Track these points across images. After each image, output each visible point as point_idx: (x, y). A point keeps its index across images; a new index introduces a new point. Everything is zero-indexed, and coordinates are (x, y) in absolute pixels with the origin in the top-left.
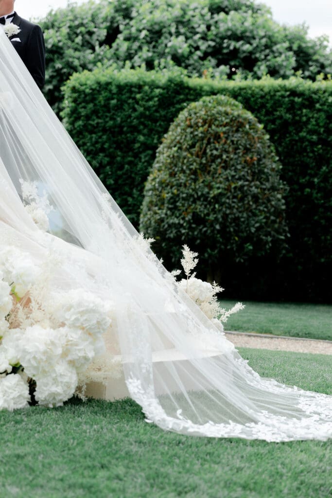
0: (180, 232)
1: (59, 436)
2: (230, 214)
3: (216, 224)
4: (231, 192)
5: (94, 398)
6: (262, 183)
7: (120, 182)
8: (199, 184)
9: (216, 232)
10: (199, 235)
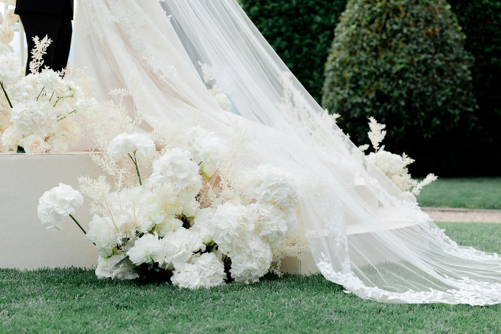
0: (364, 111)
1: (257, 310)
2: (415, 89)
3: (401, 100)
4: (414, 66)
5: (289, 273)
6: (445, 55)
7: (300, 65)
8: (381, 61)
9: (401, 109)
10: (384, 113)
